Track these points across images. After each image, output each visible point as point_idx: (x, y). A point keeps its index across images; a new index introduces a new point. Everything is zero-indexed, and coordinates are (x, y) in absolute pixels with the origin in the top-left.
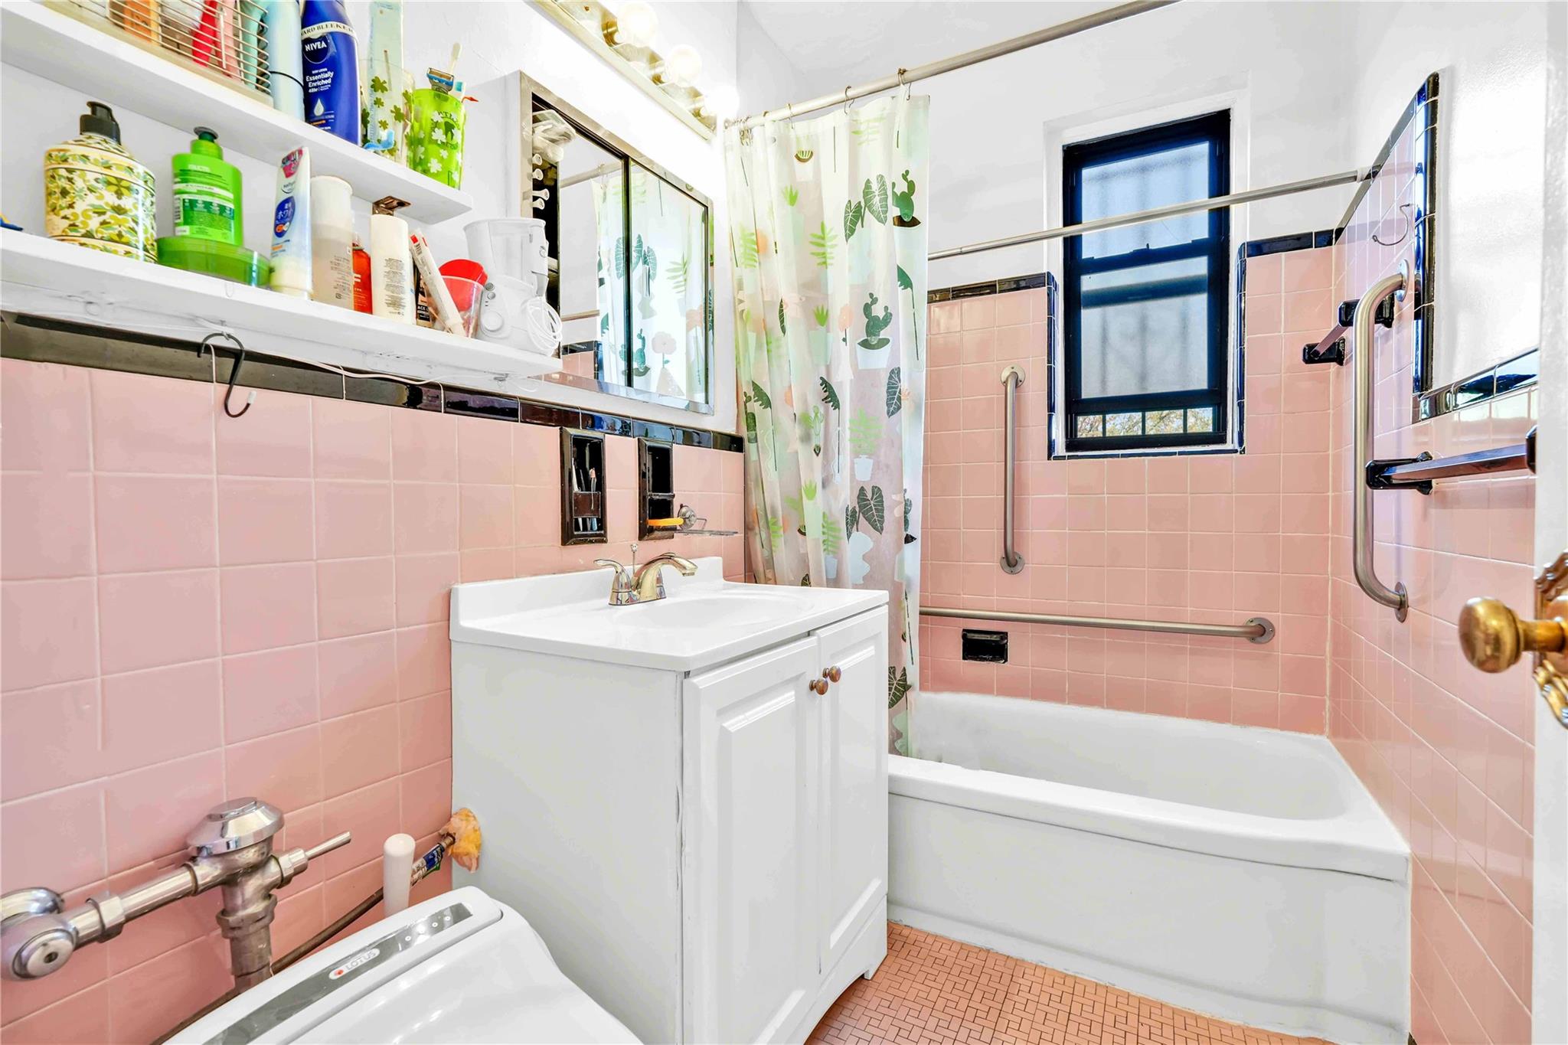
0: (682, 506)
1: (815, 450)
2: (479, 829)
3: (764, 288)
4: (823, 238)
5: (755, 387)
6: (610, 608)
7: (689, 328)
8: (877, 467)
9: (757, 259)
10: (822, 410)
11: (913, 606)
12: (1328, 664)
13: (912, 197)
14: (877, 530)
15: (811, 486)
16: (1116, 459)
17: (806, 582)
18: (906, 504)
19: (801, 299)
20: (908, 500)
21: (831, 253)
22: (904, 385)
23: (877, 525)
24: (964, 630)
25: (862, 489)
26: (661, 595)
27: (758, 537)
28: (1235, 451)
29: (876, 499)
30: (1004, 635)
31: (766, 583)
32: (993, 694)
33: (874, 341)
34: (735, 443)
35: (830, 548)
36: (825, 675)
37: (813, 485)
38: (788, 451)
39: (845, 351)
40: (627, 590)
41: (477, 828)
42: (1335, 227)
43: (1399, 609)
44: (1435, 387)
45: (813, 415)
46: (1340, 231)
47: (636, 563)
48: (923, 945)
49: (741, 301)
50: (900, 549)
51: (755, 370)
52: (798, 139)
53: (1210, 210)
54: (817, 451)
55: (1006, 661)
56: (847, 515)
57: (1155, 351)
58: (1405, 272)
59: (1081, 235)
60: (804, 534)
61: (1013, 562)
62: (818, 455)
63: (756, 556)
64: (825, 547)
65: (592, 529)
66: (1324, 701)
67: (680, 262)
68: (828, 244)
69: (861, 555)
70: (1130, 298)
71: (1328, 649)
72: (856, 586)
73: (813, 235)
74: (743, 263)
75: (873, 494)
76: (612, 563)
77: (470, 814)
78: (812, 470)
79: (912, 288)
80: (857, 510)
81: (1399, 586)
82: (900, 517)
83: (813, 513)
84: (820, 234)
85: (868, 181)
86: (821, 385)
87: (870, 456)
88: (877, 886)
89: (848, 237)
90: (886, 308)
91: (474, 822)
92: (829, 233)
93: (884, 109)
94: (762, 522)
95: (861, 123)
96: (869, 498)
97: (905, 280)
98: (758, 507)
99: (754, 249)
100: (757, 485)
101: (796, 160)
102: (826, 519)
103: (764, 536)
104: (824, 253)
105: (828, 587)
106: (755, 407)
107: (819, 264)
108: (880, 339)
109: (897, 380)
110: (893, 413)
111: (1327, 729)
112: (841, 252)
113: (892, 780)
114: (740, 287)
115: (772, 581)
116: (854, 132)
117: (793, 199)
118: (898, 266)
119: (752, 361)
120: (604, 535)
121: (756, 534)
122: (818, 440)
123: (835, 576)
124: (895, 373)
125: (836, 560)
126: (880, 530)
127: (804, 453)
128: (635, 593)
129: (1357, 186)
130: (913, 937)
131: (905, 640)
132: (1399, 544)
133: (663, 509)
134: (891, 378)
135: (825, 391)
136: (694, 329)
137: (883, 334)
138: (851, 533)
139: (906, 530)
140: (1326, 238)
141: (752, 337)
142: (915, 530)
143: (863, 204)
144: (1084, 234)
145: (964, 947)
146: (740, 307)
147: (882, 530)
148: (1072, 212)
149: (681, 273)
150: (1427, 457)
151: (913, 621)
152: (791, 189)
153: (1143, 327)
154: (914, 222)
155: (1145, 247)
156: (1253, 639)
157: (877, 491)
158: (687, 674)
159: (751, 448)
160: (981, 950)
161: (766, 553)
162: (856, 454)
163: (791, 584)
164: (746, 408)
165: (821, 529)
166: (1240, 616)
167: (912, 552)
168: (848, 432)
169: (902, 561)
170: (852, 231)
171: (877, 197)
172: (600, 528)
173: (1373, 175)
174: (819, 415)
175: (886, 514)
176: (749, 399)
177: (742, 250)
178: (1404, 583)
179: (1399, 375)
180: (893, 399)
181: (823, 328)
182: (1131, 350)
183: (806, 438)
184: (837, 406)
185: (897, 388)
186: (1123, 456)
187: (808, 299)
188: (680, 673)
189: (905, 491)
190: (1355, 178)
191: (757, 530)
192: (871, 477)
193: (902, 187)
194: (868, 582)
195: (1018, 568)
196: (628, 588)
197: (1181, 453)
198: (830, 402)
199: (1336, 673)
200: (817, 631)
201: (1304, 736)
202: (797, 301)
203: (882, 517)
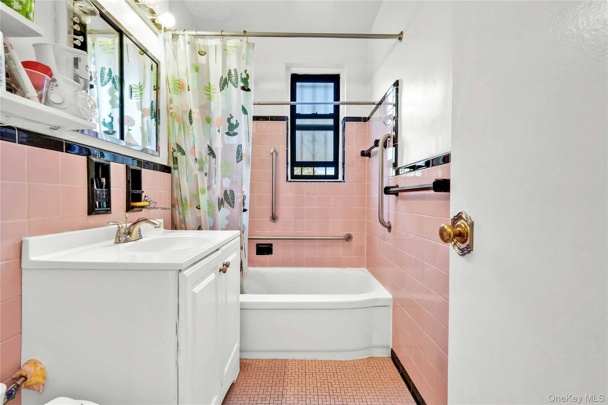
0: (145, 197)
1: (205, 174)
2: (44, 368)
3: (182, 104)
4: (210, 89)
5: (178, 146)
6: (115, 245)
7: (143, 116)
8: (232, 182)
9: (180, 92)
10: (208, 158)
11: (246, 236)
12: (365, 246)
13: (248, 80)
14: (232, 207)
15: (203, 188)
16: (308, 183)
17: (200, 228)
18: (244, 197)
19: (200, 112)
20: (245, 195)
21: (213, 95)
22: (244, 151)
23: (232, 205)
24: (257, 244)
25: (226, 191)
26: (141, 237)
27: (177, 211)
28: (342, 182)
29: (231, 195)
30: (271, 245)
31: (181, 230)
32: (267, 266)
33: (231, 133)
34: (167, 169)
35: (210, 214)
36: (224, 265)
37: (204, 189)
38: (193, 174)
39: (219, 136)
40: (124, 236)
41: (42, 368)
42: (367, 116)
43: (389, 229)
44: (398, 167)
45: (204, 160)
46: (369, 118)
47: (127, 222)
48: (252, 364)
49: (171, 108)
50: (240, 214)
51: (178, 138)
52: (199, 45)
53: (334, 105)
54: (206, 175)
55: (272, 254)
56: (219, 201)
57: (317, 147)
58: (390, 134)
59: (296, 105)
60: (200, 209)
61: (275, 218)
62: (206, 176)
63: (176, 218)
64: (209, 214)
65: (103, 207)
66: (365, 257)
67: (138, 85)
68: (212, 91)
69: (225, 217)
70: (311, 129)
71: (365, 243)
72: (222, 229)
73: (205, 86)
74: (173, 92)
75: (230, 193)
76: (116, 223)
77: (37, 362)
78: (203, 182)
79: (247, 115)
80: (224, 199)
81: (389, 222)
82: (241, 202)
83: (203, 200)
84: (208, 86)
85: (230, 70)
86: (208, 148)
87: (229, 177)
88: (237, 346)
89: (221, 90)
90: (237, 121)
91: (41, 365)
92: (212, 87)
93: (237, 44)
94: (180, 204)
95: (227, 47)
96: (229, 194)
97: (245, 111)
98: (178, 197)
99: (178, 87)
100: (177, 188)
101: (198, 54)
102: (209, 203)
103: (180, 209)
104: (210, 95)
105: (210, 230)
106: (178, 155)
107: (208, 99)
108: (234, 132)
109: (240, 149)
110: (239, 162)
111: (365, 266)
112: (217, 95)
113: (241, 304)
114: (171, 102)
115: (184, 229)
116: (224, 49)
117: (197, 70)
118: (242, 105)
119: (177, 135)
120: (110, 210)
121: (176, 209)
122: (206, 170)
123: (212, 226)
124: (240, 146)
125: (213, 219)
126: (233, 207)
127: (200, 175)
128: (128, 236)
129: (374, 106)
130: (248, 362)
131: (242, 249)
132: (388, 210)
133: (138, 198)
134: (238, 148)
135: (209, 151)
136: (147, 117)
137: (235, 131)
138: (220, 208)
139: (243, 207)
140: (366, 120)
141: (177, 124)
142: (247, 207)
143: (228, 79)
144: (297, 105)
145: (267, 361)
146: (171, 111)
147: (234, 207)
148: (293, 97)
149: (138, 90)
150: (397, 186)
151: (246, 241)
152: (196, 65)
153: (314, 139)
154: (248, 90)
155: (316, 113)
156: (347, 241)
157: (232, 192)
158: (180, 271)
159: (175, 172)
160: (273, 360)
161: (181, 217)
162: (223, 176)
163: (193, 229)
164: (173, 154)
165: (207, 207)
166: (343, 234)
167: (246, 215)
168: (220, 168)
169: (241, 219)
170: (223, 88)
171: (234, 77)
172: (107, 207)
173: (380, 103)
174: (207, 160)
175: (235, 200)
176: (174, 151)
177: (173, 86)
178: (390, 221)
179: (388, 162)
180: (239, 156)
181: (209, 125)
182: (310, 146)
183: (201, 169)
184: (214, 157)
185: (240, 152)
186: (311, 182)
187: (203, 112)
188: (177, 270)
189: (244, 192)
190: (374, 104)
191: (177, 207)
192: (230, 186)
193: (244, 76)
194: (228, 228)
195: (276, 220)
196: (125, 235)
197: (327, 182)
198: (211, 155)
199: (368, 248)
200: (221, 248)
201: (360, 269)
202: (199, 112)
203: (234, 202)
